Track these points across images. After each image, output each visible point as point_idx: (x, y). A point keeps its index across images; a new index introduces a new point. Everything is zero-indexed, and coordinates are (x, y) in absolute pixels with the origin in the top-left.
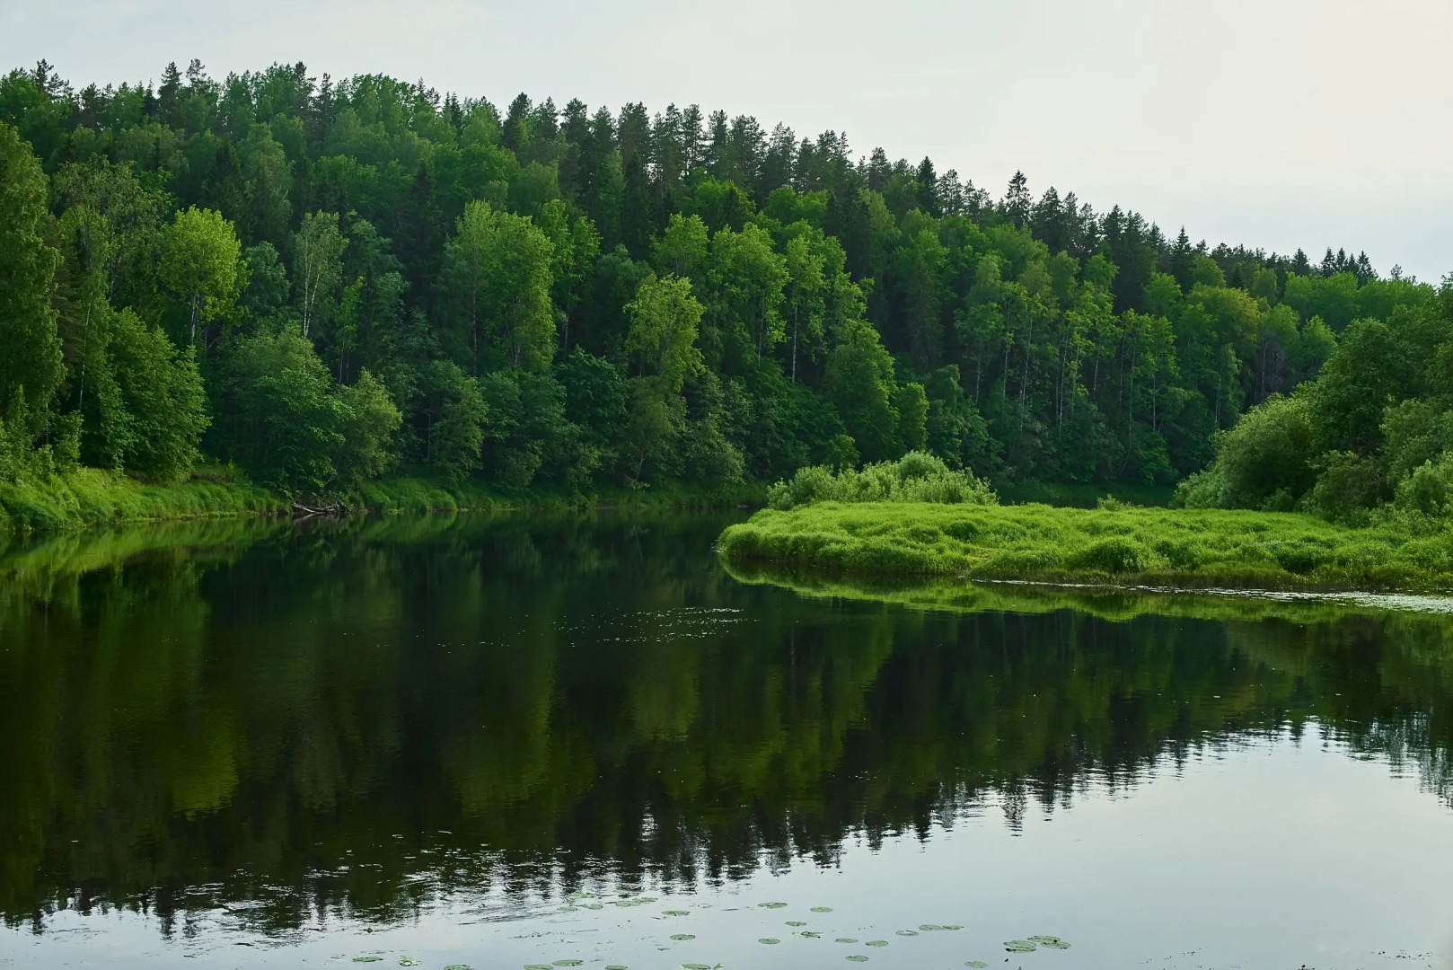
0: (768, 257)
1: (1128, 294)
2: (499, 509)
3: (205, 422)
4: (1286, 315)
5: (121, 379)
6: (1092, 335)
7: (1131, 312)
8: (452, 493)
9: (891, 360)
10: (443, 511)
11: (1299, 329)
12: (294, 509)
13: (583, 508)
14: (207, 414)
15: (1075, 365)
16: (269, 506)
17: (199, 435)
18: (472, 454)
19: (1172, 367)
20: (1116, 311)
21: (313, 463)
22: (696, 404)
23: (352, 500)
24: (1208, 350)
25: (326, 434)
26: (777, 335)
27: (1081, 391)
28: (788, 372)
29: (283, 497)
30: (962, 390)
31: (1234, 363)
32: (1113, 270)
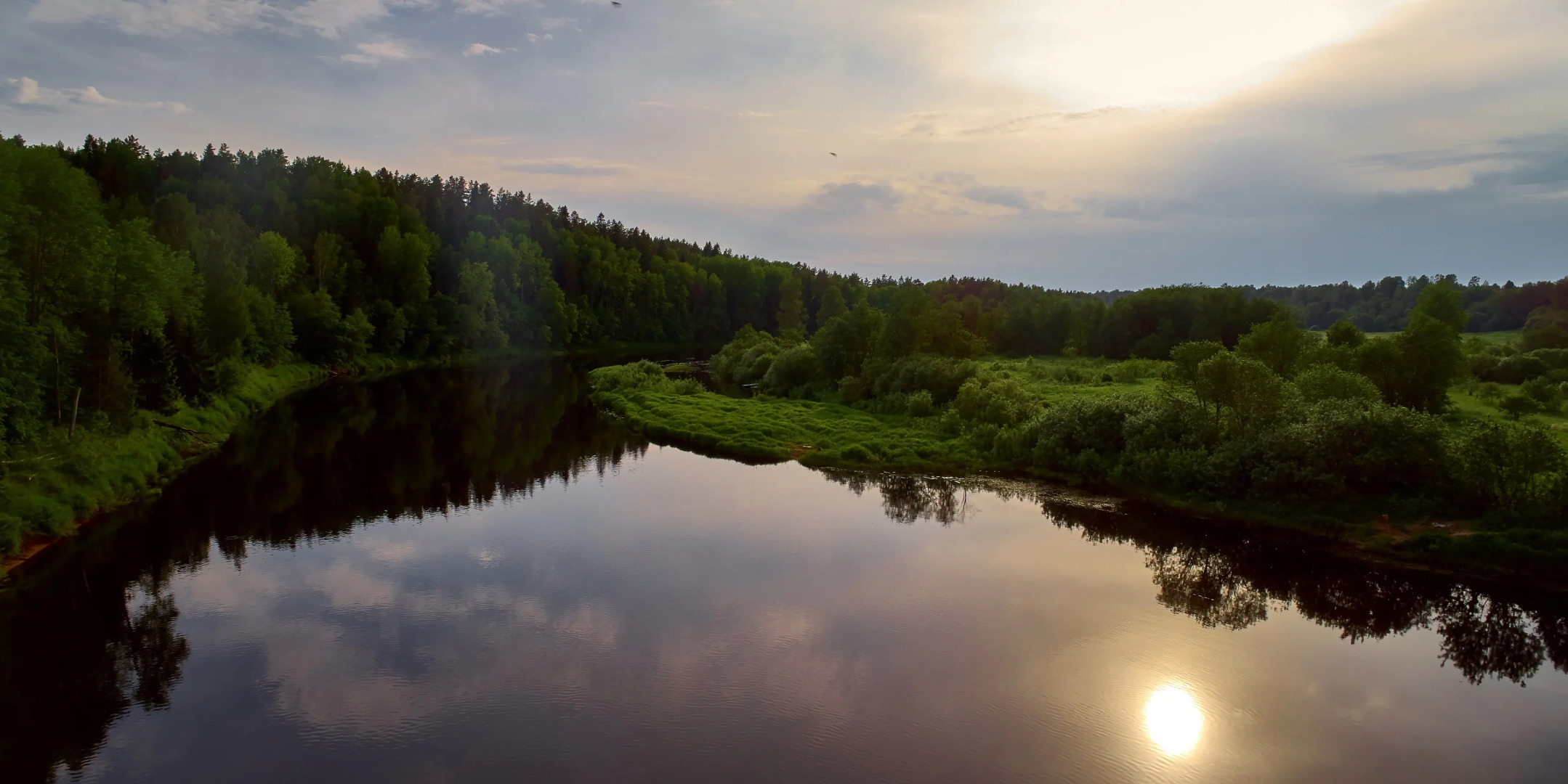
0: (512, 251)
1: (645, 265)
2: (412, 364)
3: (294, 338)
4: (703, 273)
5: (254, 320)
6: (634, 282)
7: (648, 272)
8: (391, 359)
9: (563, 294)
10: (389, 368)
11: (708, 278)
12: (329, 373)
13: (445, 362)
14: (294, 334)
15: (629, 294)
16: (319, 373)
17: (291, 344)
18: (401, 342)
19: (664, 294)
20: (643, 272)
21: (337, 352)
22: (489, 318)
23: (352, 366)
24: (676, 287)
25: (344, 339)
26: (518, 284)
27: (632, 304)
28: (521, 300)
29: (324, 368)
30: (589, 306)
31: (687, 293)
32: (640, 255)
